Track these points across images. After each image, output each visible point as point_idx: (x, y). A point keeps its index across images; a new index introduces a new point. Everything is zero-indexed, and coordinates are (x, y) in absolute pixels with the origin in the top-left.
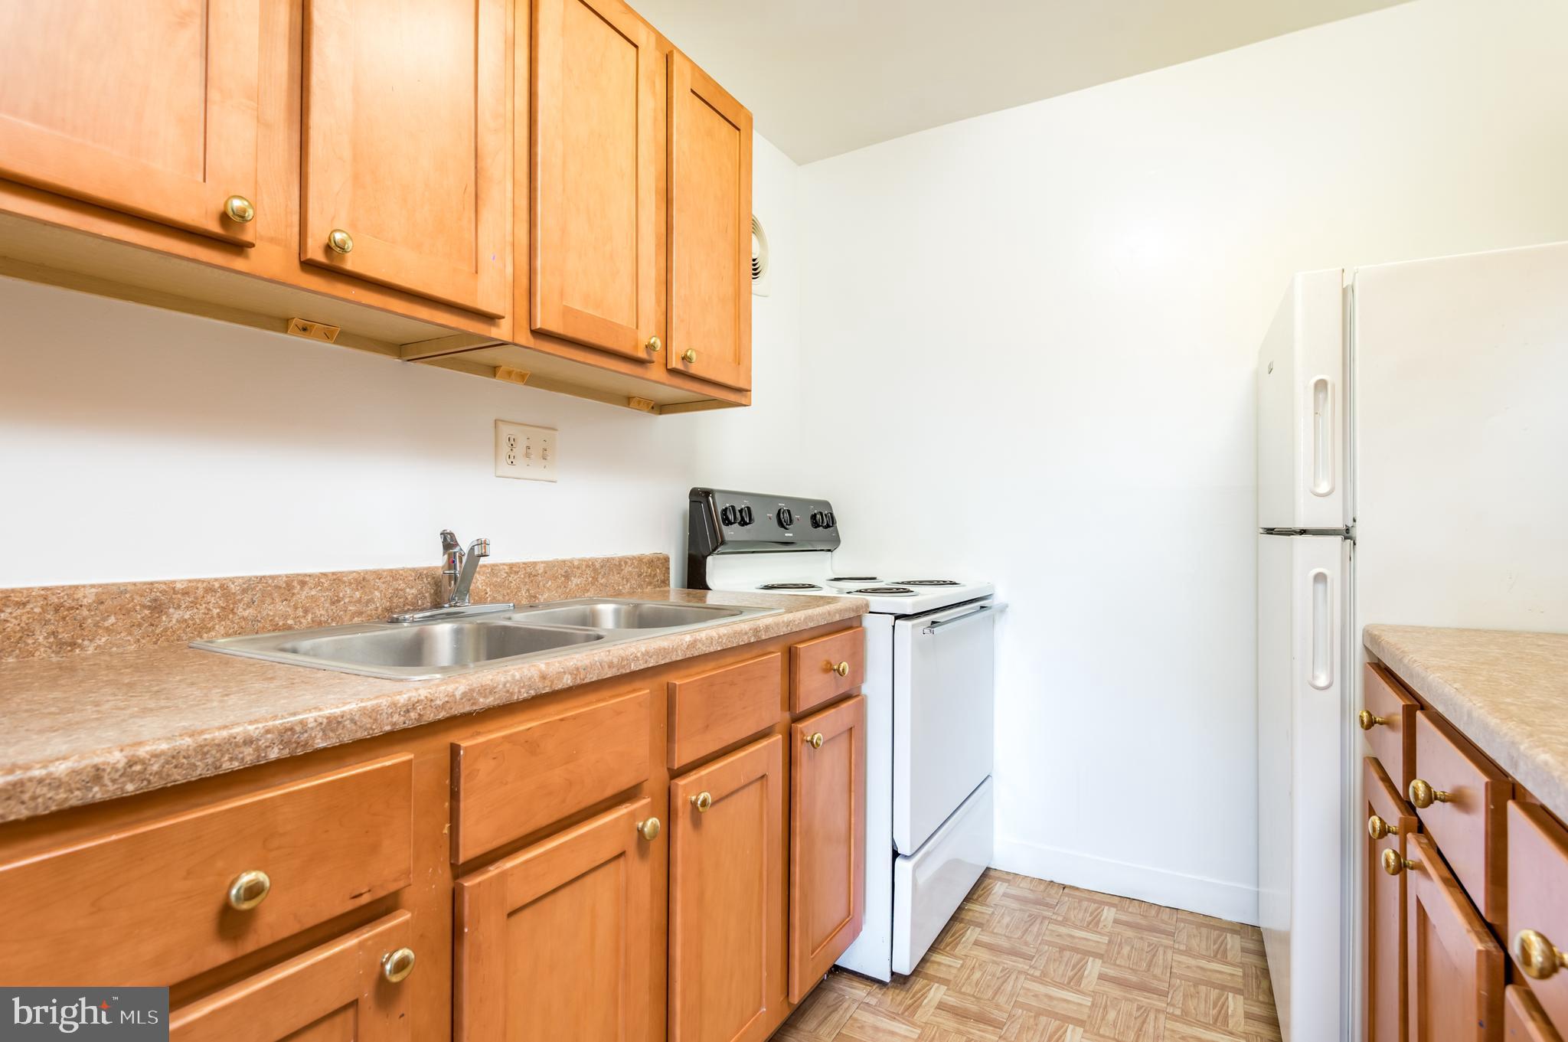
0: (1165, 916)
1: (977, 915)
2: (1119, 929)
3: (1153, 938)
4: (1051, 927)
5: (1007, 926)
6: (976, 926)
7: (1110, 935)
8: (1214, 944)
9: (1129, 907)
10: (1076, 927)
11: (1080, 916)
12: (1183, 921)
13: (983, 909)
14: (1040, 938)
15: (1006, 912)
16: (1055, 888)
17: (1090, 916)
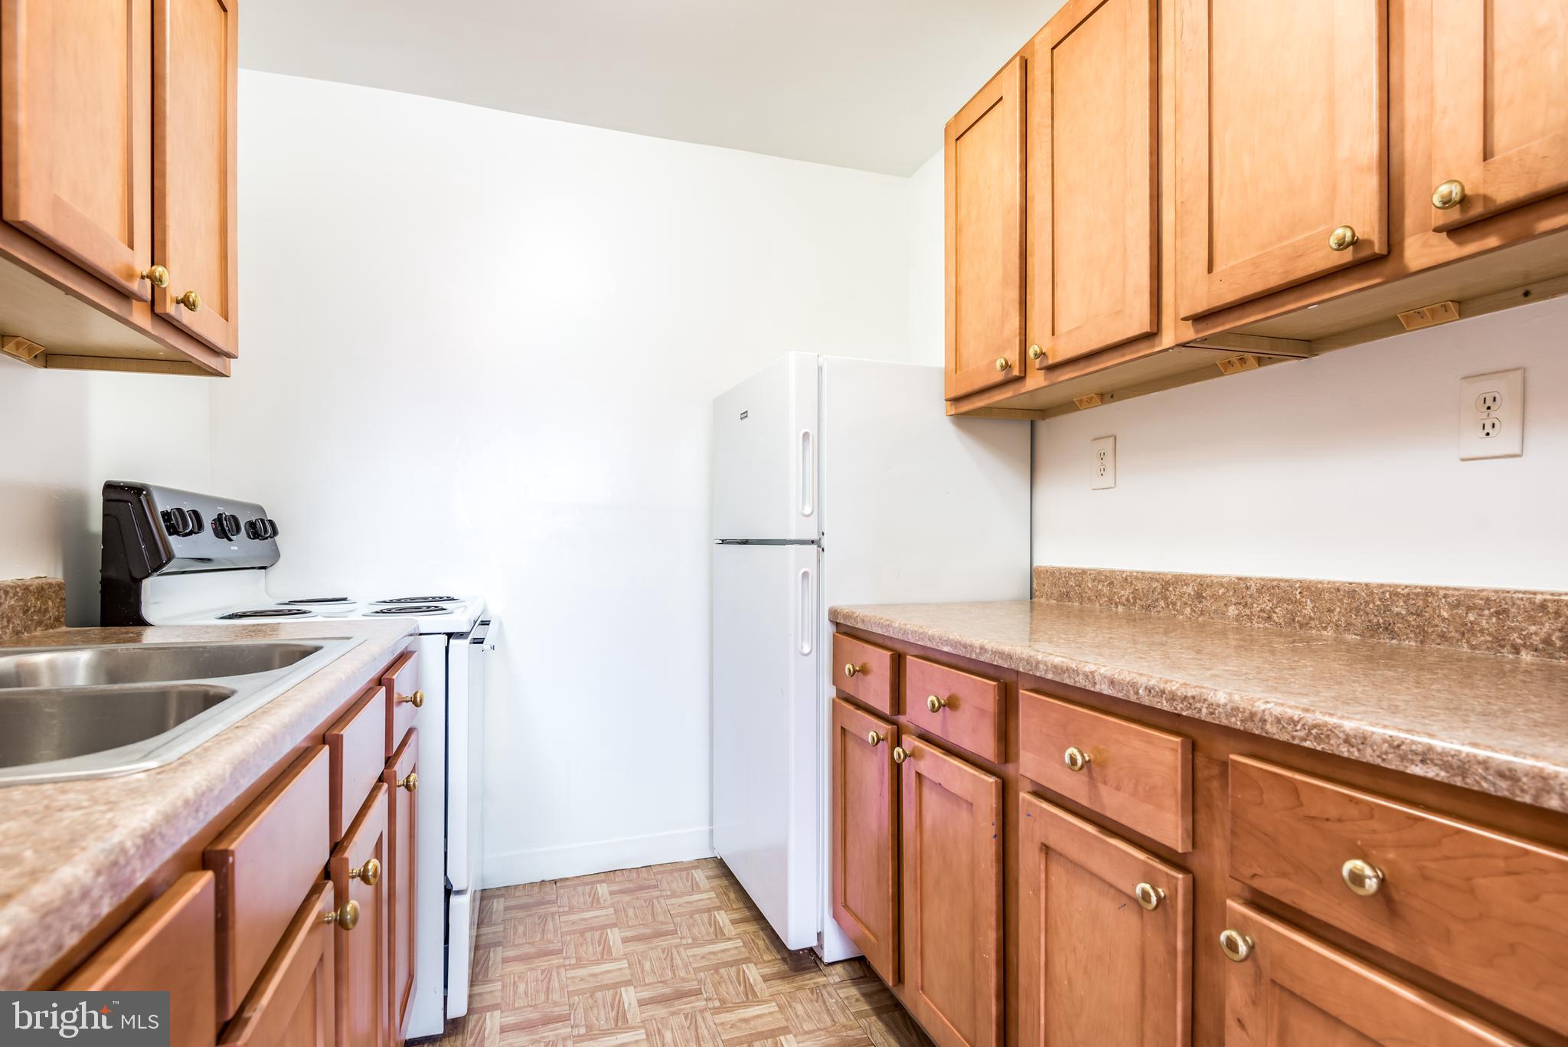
0: (644, 874)
1: (490, 936)
2: (617, 898)
3: (645, 894)
4: (563, 919)
5: (525, 934)
6: (496, 946)
7: (613, 905)
8: (688, 881)
9: (615, 879)
10: (583, 911)
11: (582, 900)
12: (659, 873)
13: (493, 929)
14: (559, 932)
15: (516, 923)
16: (548, 885)
17: (589, 897)
